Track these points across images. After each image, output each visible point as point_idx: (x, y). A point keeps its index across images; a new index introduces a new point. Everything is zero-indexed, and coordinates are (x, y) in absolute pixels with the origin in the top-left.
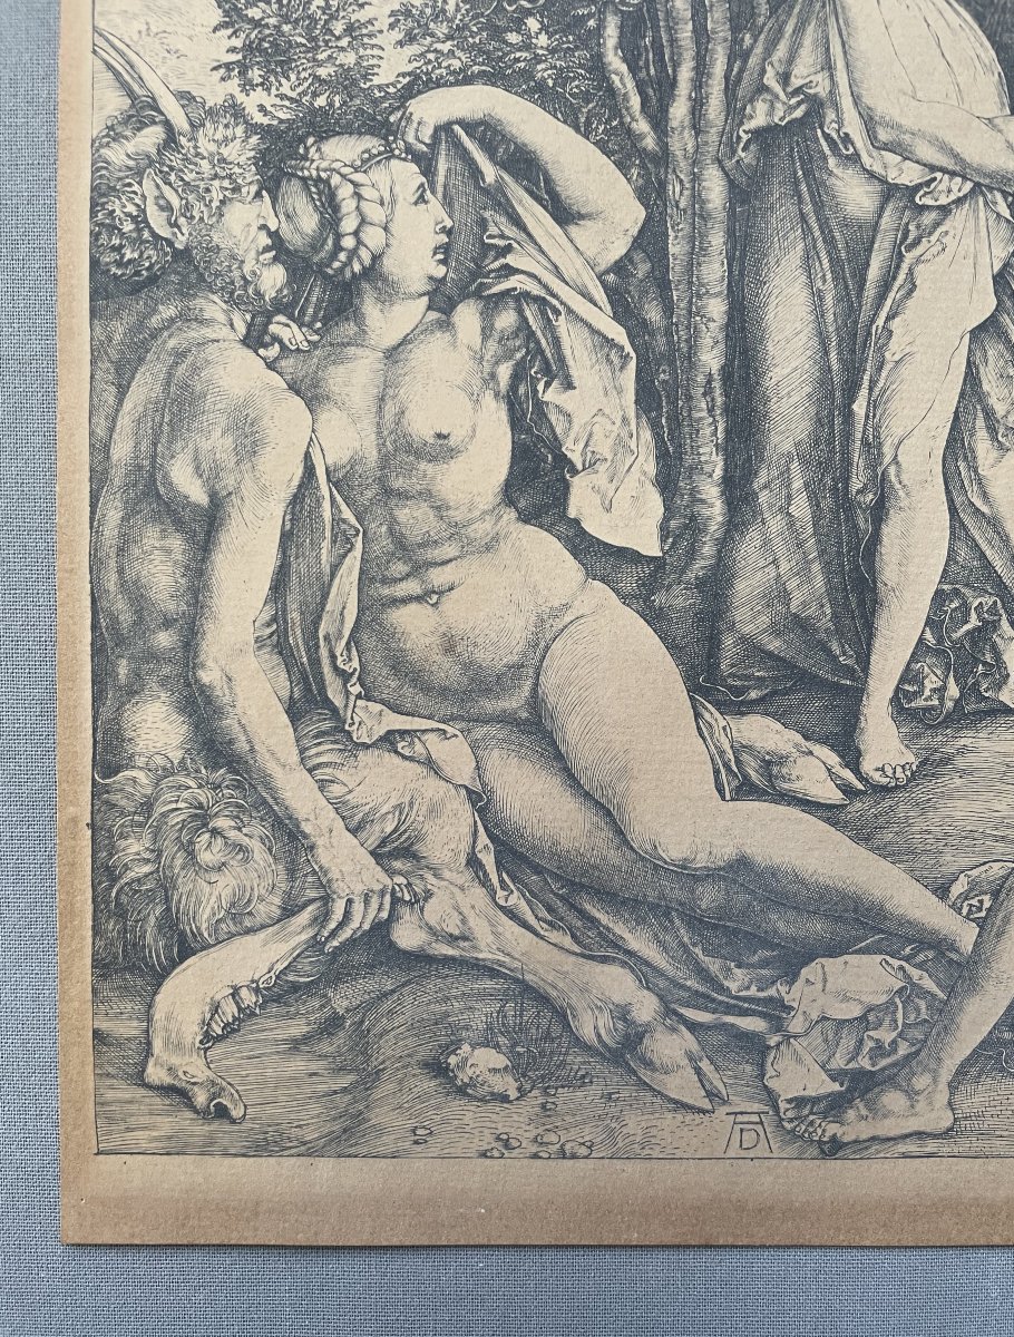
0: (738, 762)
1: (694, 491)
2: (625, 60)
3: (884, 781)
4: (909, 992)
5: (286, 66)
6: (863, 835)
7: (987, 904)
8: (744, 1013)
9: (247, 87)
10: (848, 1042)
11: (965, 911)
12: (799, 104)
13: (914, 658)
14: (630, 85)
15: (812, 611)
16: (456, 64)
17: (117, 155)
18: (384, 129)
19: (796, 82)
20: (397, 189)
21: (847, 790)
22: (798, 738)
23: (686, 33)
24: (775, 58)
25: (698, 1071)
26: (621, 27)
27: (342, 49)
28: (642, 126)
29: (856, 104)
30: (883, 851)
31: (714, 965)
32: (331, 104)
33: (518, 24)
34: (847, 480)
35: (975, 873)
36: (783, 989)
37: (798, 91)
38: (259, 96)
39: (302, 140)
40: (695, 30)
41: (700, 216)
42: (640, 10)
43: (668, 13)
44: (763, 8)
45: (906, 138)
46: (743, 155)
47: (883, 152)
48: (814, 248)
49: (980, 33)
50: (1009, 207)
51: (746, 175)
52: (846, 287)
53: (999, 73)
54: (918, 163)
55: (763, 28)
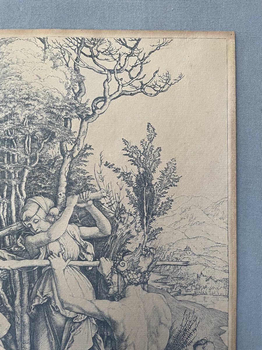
2: (4, 291)
12: (46, 299)
14: (5, 297)
19: (45, 294)
23: (18, 285)
24: (39, 289)
26: (3, 284)
28: (9, 306)
29: (59, 299)
37: (45, 296)
40: (20, 284)
41: (23, 325)
42: (7, 279)
43: (14, 280)
44: (36, 277)
45: (71, 306)
46: (33, 311)
47: (65, 310)
48: (50, 332)
49: (88, 281)
50: (95, 321)
51: (33, 315)
52: (58, 341)
53: (93, 290)
54: (74, 312)
55: (36, 282)
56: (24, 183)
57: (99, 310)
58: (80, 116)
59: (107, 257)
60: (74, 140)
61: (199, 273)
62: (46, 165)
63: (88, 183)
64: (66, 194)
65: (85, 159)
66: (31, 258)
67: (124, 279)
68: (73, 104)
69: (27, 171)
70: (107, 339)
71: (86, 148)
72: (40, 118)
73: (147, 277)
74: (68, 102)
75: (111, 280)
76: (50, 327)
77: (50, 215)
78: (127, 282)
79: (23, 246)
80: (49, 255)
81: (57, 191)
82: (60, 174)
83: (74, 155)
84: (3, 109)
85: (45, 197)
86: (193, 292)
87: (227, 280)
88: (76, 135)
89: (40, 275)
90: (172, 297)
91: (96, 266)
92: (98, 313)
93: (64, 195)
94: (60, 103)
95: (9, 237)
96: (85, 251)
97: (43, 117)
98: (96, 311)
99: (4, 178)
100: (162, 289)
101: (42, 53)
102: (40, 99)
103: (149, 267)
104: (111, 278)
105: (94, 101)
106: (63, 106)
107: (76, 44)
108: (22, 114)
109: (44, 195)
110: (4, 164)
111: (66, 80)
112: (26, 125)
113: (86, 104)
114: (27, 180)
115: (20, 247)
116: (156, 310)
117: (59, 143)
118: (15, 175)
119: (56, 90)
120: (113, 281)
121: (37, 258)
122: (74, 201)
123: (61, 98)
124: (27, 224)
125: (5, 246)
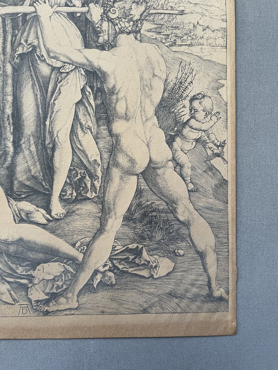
0: (19, 213)
1: (5, 144)
3: (57, 217)
4: (66, 272)
6: (53, 232)
7: (85, 248)
8: (22, 278)
10: (50, 285)
11: (80, 250)
12: (30, 47)
13: (64, 186)
15: (37, 174)
19: (29, 42)
21: (48, 220)
22: (35, 207)
23: (1, 31)
24: (24, 36)
25: (10, 294)
29: (45, 47)
30: (58, 236)
31: (14, 266)
34: (45, 141)
35: (82, 240)
36: (32, 272)
37: (30, 44)
40: (3, 30)
41: (6, 76)
44: (20, 24)
45: (58, 55)
46: (16, 60)
47: (51, 59)
48: (35, 83)
49: (76, 28)
50: (84, 72)
51: (17, 65)
52: (43, 93)
53: (81, 38)
54: (60, 61)
55: (20, 29)
57: (88, 60)
59: (97, 3)
61: (196, 23)
66: (16, 5)
67: (115, 27)
70: (97, 91)
73: (139, 25)
75: (101, 28)
76: (35, 78)
78: (118, 30)
80: (34, 1)
86: (189, 43)
87: (225, 30)
89: (25, 21)
90: (166, 48)
91: (85, 13)
92: (88, 63)
98: (85, 61)
100: (156, 38)
103: (141, 15)
104: (101, 25)
116: (149, 61)
120: (103, 29)
121: (22, 5)
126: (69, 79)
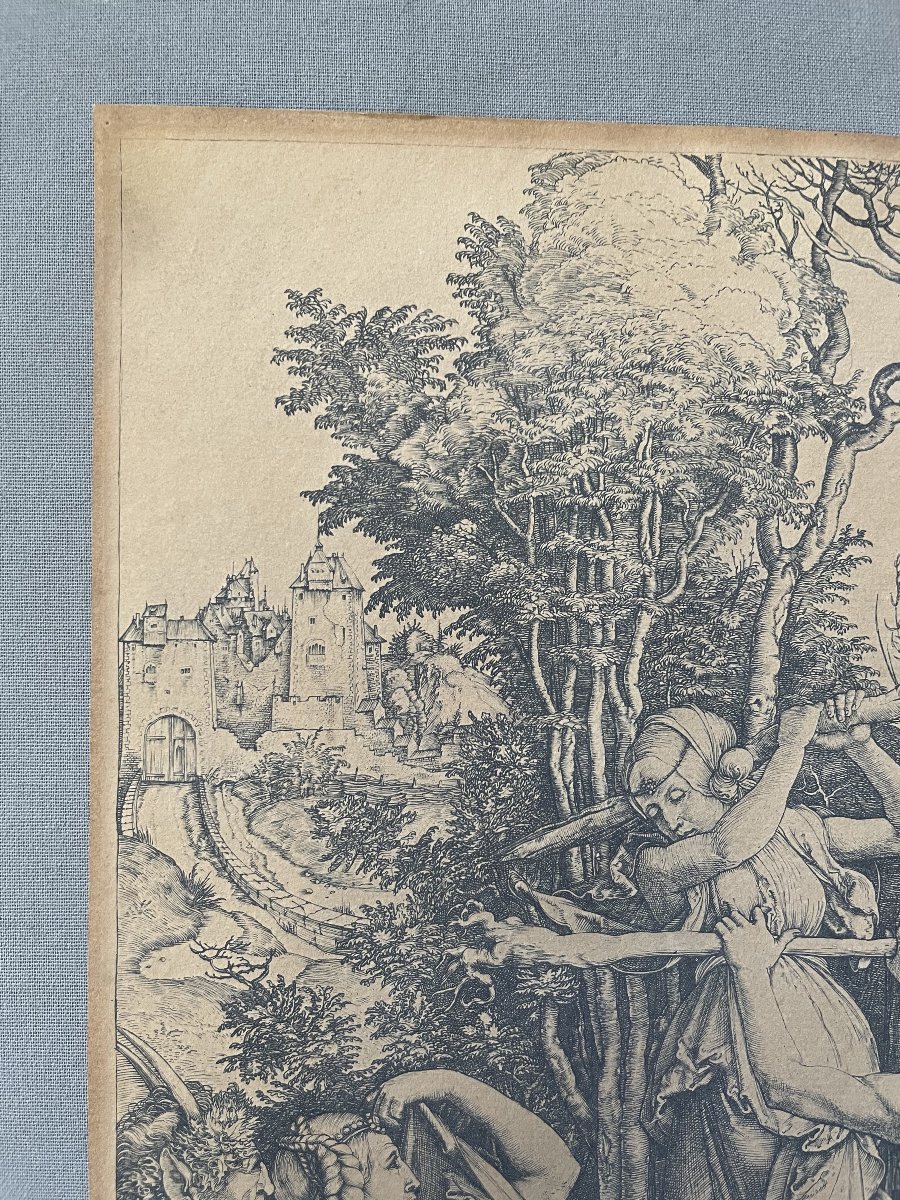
2: (561, 1046)
5: (279, 1060)
9: (247, 1076)
12: (706, 1073)
14: (566, 1067)
16: (422, 1052)
17: (138, 1137)
18: (362, 1108)
19: (703, 1055)
20: (373, 1157)
23: (612, 1022)
24: (685, 1036)
26: (558, 1020)
27: (327, 1042)
28: (577, 1099)
29: (753, 1072)
32: (318, 1089)
33: (473, 1019)
37: (705, 1062)
38: (257, 1084)
39: (294, 1119)
40: (619, 1018)
41: (626, 1169)
42: (574, 1003)
43: (597, 1005)
44: (676, 997)
45: (794, 1098)
46: (660, 1117)
47: (775, 1111)
48: (720, 1191)
49: (856, 1007)
50: (877, 1148)
51: (663, 1133)
53: (871, 1039)
54: (804, 1118)
55: (675, 1013)
56: (636, 661)
57: (889, 1110)
58: (829, 429)
60: (806, 511)
62: (710, 598)
63: (855, 663)
64: (776, 700)
65: (843, 579)
66: (657, 928)
68: (806, 386)
69: (646, 621)
71: (846, 540)
72: (691, 433)
74: (786, 378)
76: (720, 1173)
77: (725, 775)
79: (630, 885)
80: (718, 914)
81: (748, 690)
82: (756, 631)
83: (807, 565)
84: (568, 401)
85: (705, 709)
88: (813, 494)
91: (885, 957)
92: (888, 1119)
93: (771, 704)
94: (760, 384)
95: (583, 851)
96: (846, 905)
97: (700, 432)
98: (881, 1113)
99: (567, 641)
101: (702, 210)
102: (692, 369)
105: (878, 376)
106: (769, 394)
107: (818, 180)
108: (632, 419)
109: (703, 703)
110: (567, 593)
111: (783, 306)
112: (644, 458)
113: (850, 387)
114: (646, 648)
115: (620, 887)
117: (754, 523)
118: (605, 631)
119: (746, 339)
121: (678, 928)
122: (805, 724)
123: (764, 366)
124: (644, 807)
125: (567, 881)
126: (827, 1172)
